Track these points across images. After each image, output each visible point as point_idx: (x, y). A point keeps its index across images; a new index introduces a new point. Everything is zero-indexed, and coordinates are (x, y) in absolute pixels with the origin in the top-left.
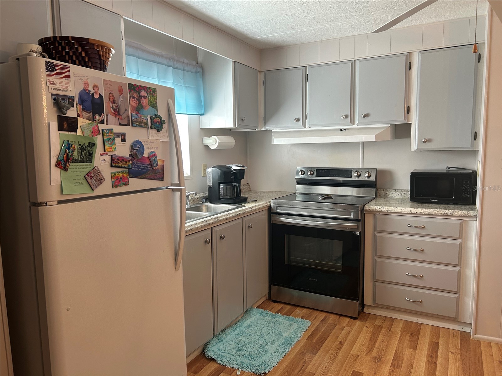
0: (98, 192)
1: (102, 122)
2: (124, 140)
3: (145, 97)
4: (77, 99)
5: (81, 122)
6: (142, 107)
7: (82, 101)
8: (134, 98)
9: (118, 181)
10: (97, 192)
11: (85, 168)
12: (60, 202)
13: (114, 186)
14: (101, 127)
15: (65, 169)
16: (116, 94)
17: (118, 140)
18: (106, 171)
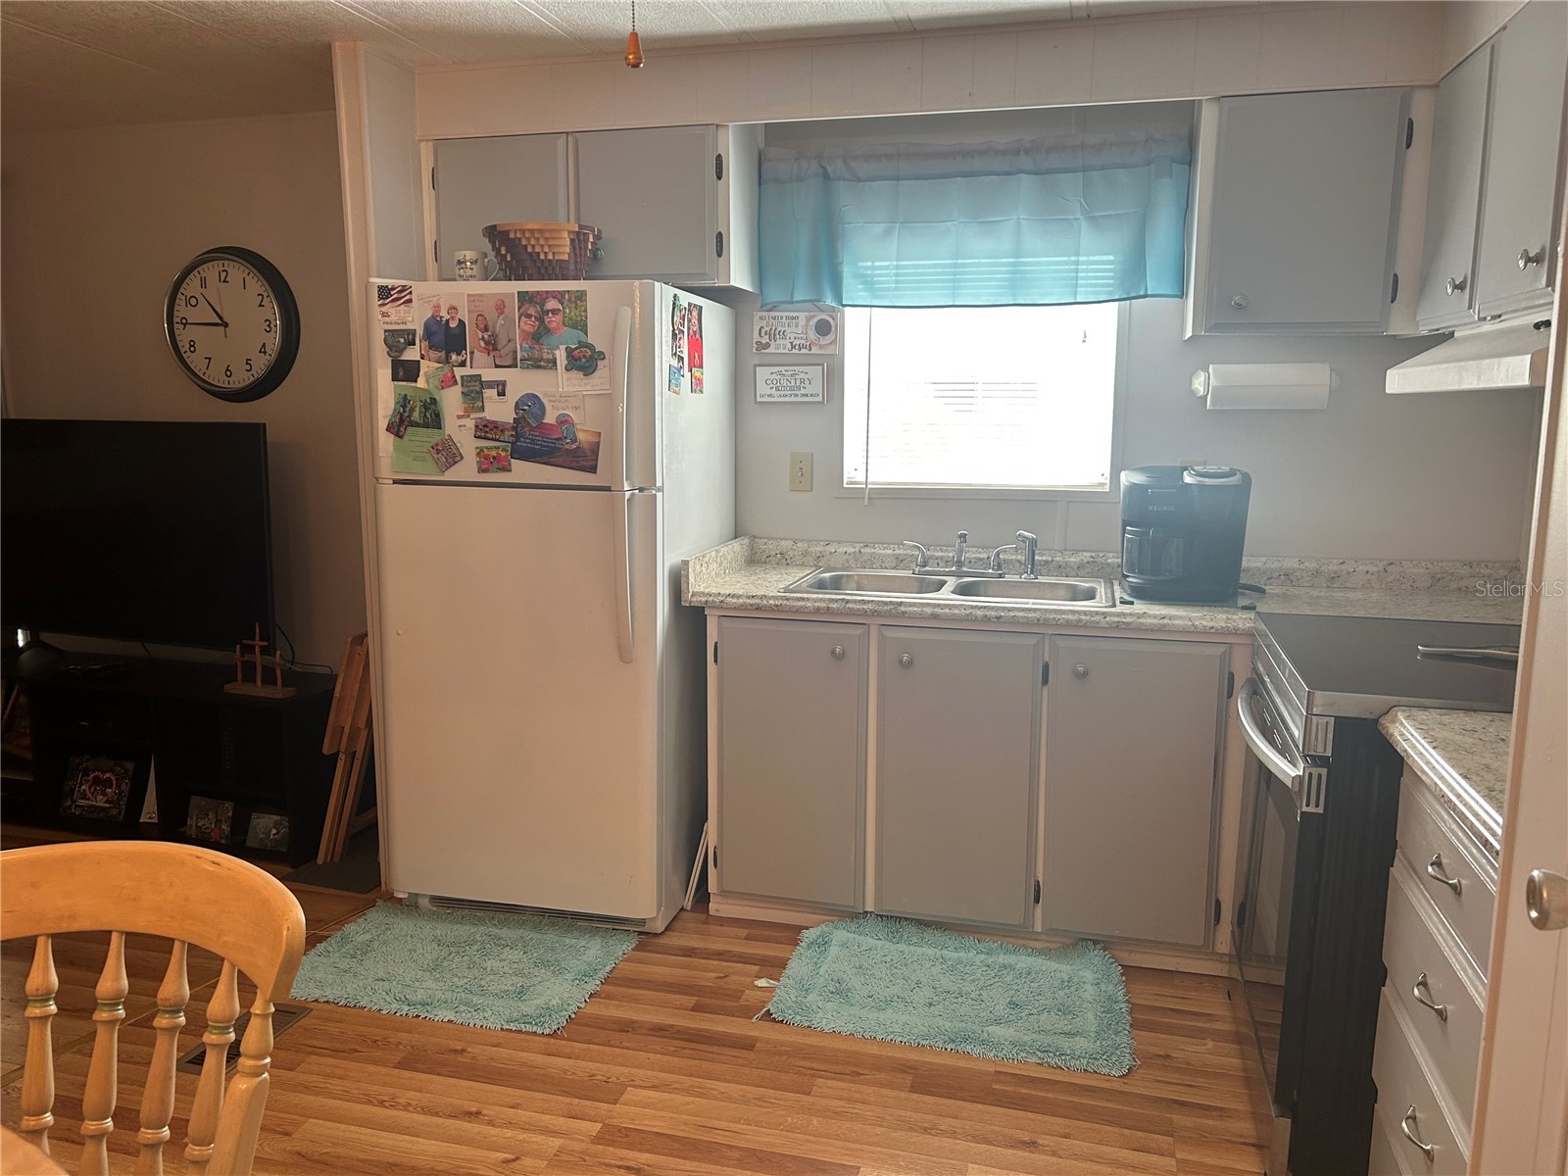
0: (450, 475)
1: (463, 364)
2: (502, 394)
3: (555, 312)
4: (420, 332)
5: (425, 366)
6: (548, 331)
7: (428, 334)
8: (529, 316)
9: (487, 463)
10: (448, 476)
11: (430, 436)
12: (395, 482)
13: (482, 470)
14: (459, 372)
15: (399, 435)
16: (491, 315)
17: (490, 393)
18: (468, 444)
